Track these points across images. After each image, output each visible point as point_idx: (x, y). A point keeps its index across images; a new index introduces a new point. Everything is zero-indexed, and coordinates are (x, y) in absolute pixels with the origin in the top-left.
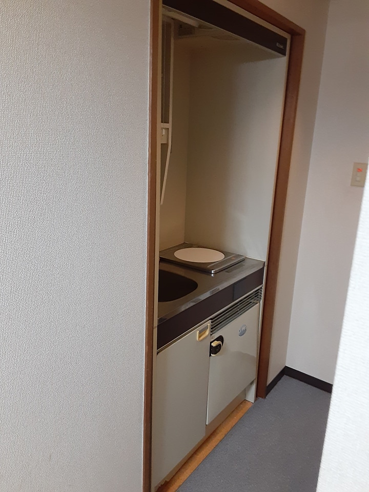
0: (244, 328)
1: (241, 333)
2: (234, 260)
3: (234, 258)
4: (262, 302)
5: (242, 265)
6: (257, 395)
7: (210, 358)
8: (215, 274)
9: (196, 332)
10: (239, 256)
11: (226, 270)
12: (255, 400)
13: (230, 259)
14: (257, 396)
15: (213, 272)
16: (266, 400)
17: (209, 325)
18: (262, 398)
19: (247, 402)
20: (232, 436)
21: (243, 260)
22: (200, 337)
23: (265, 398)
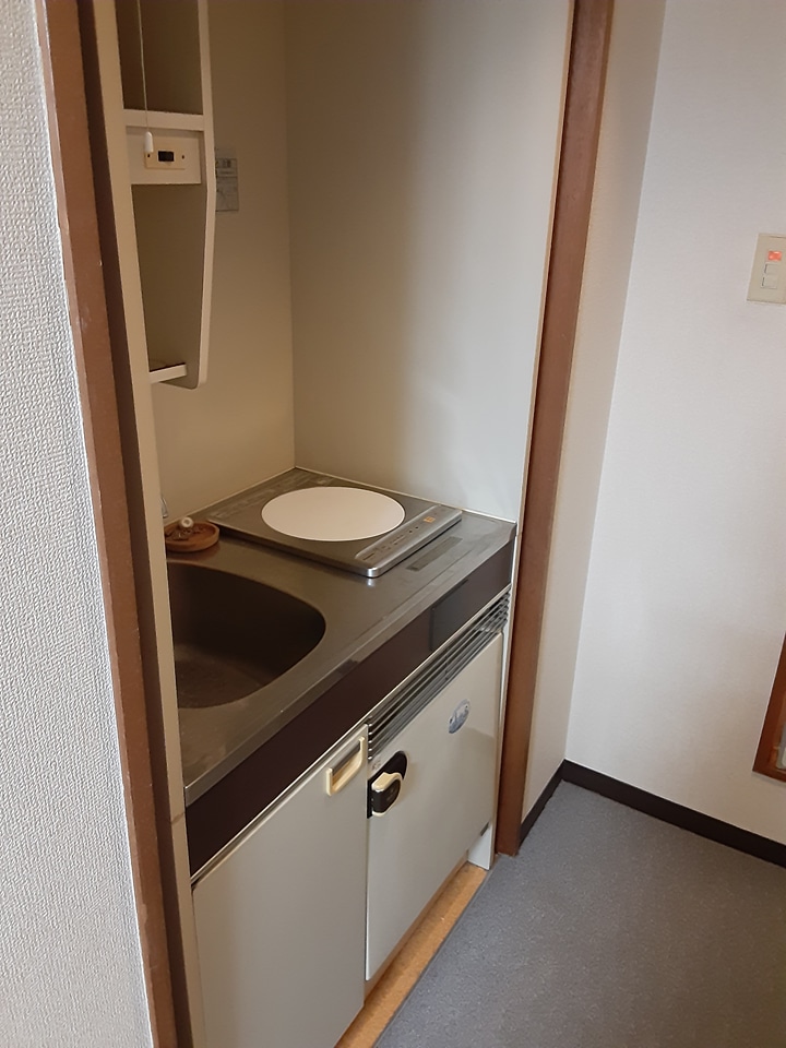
0: (462, 711)
1: (454, 726)
2: (431, 524)
3: (432, 519)
4: (507, 628)
5: (456, 540)
6: (498, 848)
7: (368, 824)
8: (377, 577)
9: (322, 775)
10: (444, 510)
11: (408, 563)
12: (494, 861)
13: (421, 522)
14: (496, 849)
15: (370, 573)
16: (518, 860)
17: (362, 739)
18: (511, 855)
19: (471, 868)
20: (437, 979)
21: (458, 521)
22: (335, 779)
23: (517, 854)
